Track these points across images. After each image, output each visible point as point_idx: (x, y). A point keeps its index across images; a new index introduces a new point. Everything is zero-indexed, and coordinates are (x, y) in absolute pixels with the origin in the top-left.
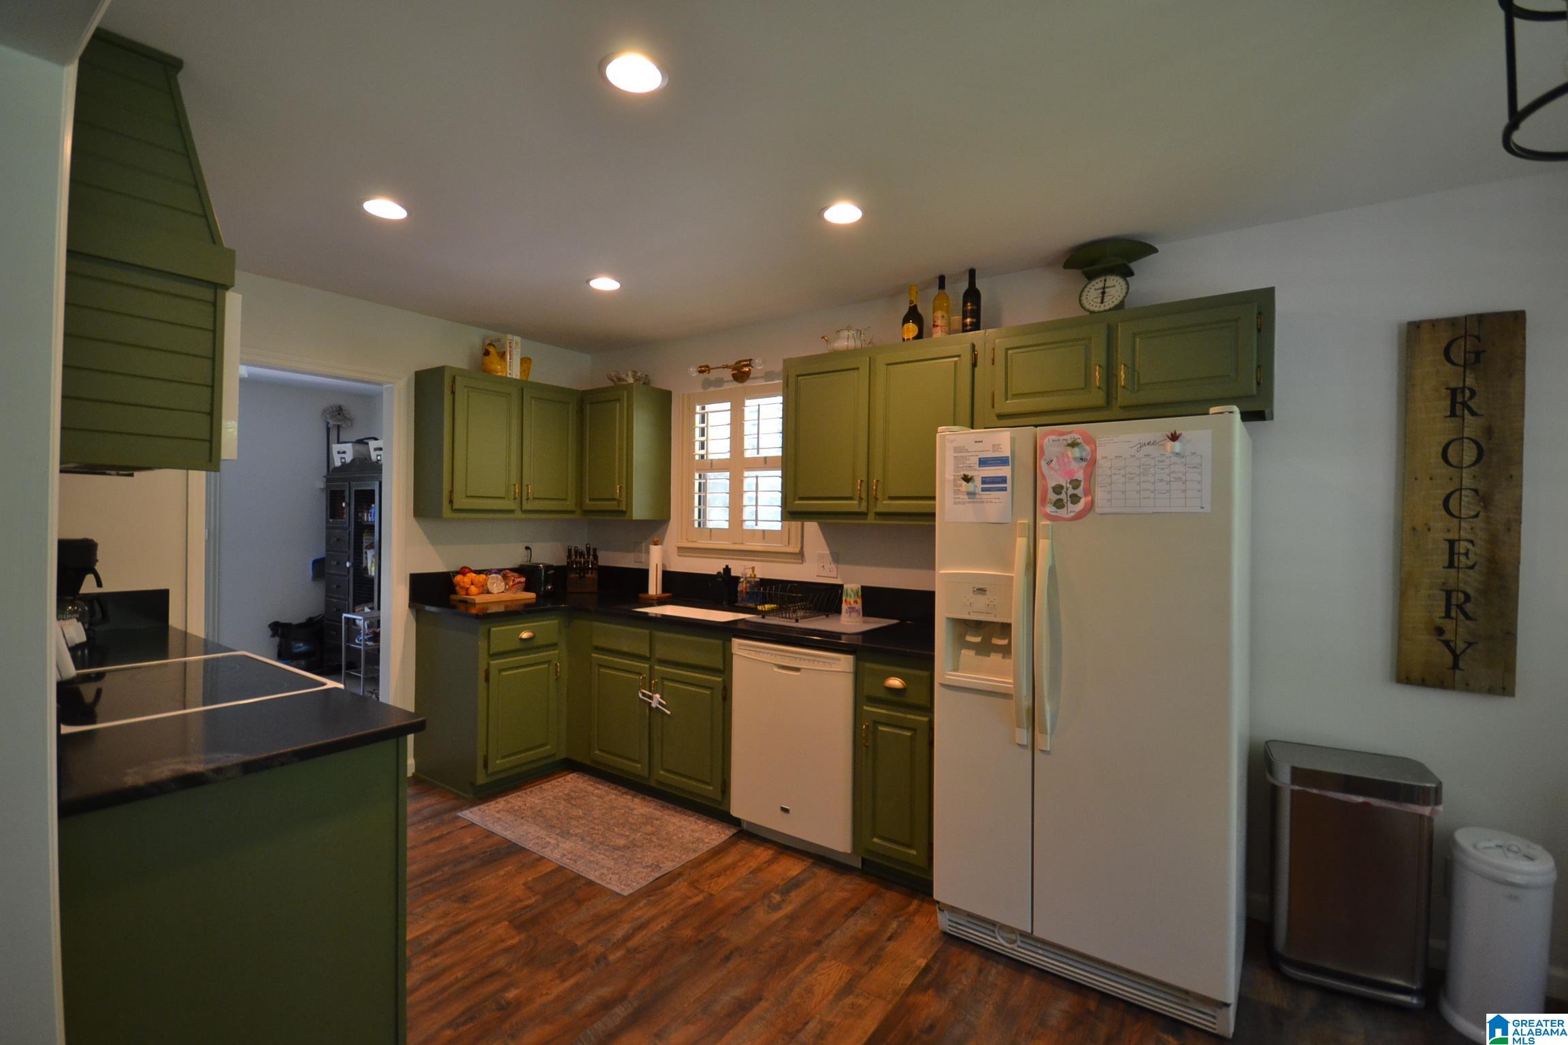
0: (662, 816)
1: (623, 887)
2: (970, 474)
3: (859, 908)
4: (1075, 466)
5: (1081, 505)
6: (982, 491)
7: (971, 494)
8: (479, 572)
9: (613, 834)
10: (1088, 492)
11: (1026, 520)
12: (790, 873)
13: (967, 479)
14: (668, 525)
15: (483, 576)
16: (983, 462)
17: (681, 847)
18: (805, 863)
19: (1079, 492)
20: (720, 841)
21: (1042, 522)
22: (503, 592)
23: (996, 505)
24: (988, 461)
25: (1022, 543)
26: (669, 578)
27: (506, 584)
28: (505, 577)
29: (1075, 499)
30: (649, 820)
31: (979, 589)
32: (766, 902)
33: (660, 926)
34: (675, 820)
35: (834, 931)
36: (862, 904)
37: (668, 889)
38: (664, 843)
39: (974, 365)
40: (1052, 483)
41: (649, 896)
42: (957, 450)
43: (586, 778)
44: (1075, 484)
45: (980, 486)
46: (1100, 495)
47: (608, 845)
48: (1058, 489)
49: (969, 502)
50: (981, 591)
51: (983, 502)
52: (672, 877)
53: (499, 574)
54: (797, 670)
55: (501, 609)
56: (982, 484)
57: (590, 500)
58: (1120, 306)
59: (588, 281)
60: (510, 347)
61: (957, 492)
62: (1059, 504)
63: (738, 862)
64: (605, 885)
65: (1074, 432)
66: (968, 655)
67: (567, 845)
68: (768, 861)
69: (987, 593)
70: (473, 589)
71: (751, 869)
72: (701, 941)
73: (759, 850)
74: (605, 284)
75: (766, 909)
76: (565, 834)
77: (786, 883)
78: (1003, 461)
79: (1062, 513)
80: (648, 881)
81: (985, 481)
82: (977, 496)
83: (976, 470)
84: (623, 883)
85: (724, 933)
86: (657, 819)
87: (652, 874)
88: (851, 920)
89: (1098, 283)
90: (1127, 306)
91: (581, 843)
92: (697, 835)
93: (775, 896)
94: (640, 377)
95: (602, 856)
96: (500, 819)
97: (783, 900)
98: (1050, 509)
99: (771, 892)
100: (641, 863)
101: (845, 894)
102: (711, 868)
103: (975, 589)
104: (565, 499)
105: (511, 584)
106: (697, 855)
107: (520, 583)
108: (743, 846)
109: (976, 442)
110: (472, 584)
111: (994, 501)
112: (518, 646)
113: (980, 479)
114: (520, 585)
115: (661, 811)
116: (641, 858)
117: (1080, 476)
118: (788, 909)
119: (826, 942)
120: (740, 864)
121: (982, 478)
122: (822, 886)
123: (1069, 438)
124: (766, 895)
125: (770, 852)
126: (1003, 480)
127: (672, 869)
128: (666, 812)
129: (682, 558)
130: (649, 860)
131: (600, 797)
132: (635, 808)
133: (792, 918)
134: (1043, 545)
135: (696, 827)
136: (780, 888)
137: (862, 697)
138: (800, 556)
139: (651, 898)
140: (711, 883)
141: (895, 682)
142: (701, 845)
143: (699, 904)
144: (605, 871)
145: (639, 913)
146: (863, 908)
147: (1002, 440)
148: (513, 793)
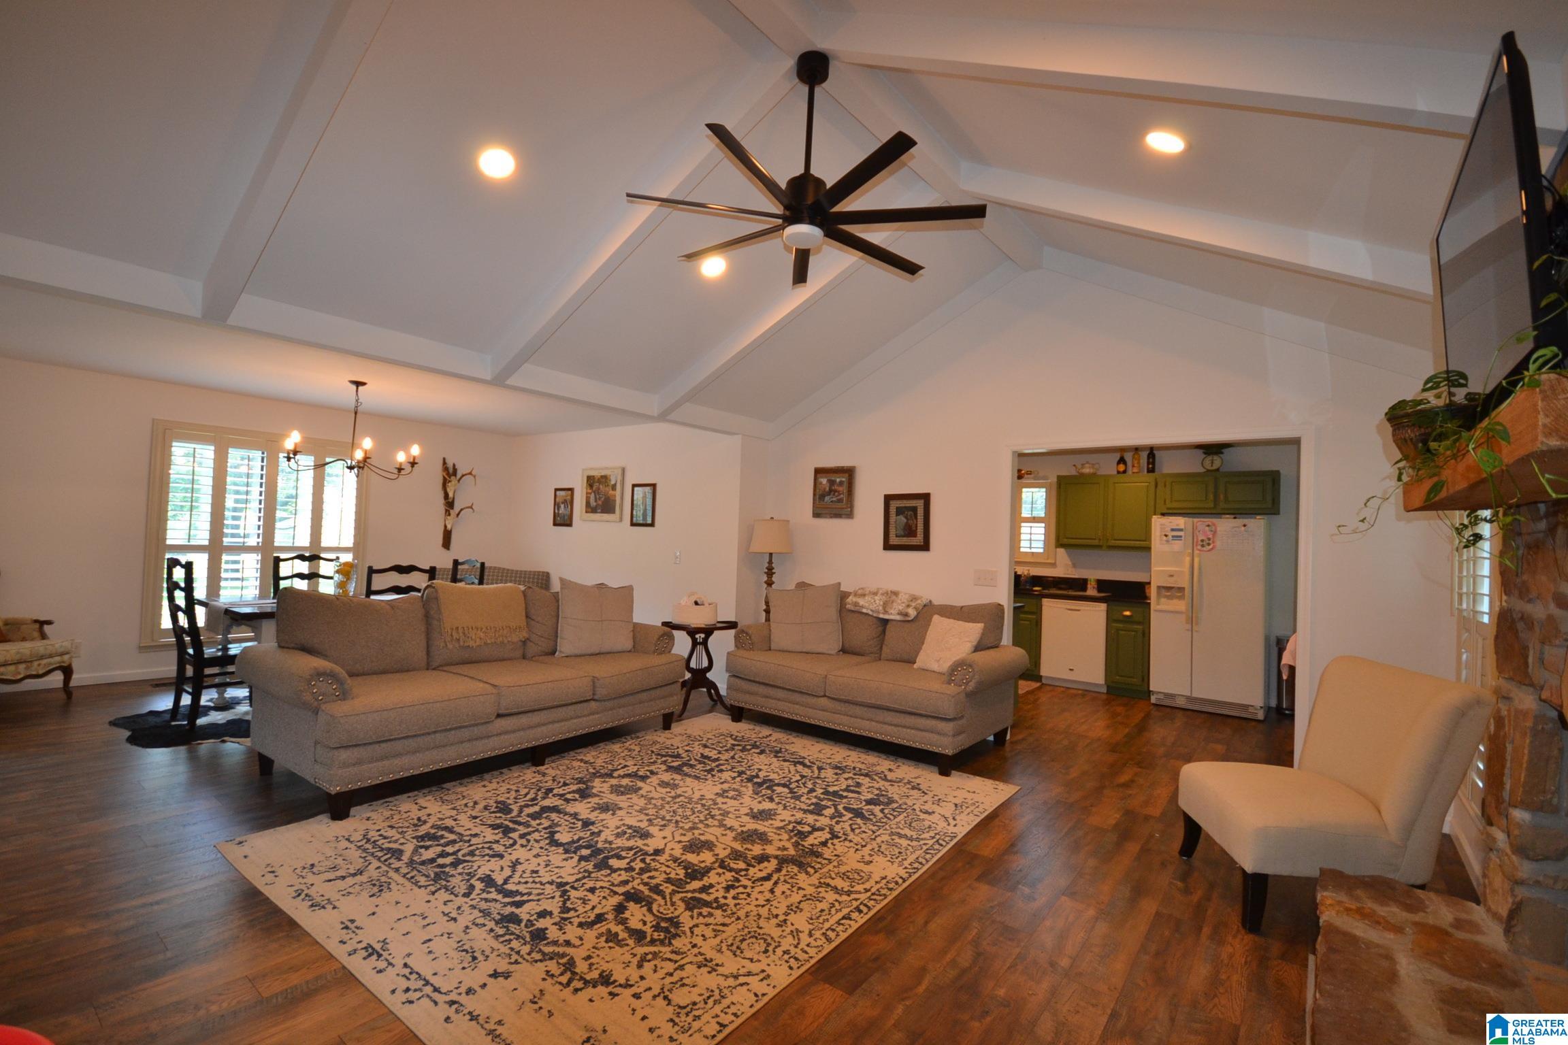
2: (1166, 534)
4: (1209, 533)
5: (1211, 547)
6: (1172, 540)
7: (1167, 541)
10: (1213, 542)
11: (1190, 551)
13: (1166, 536)
16: (1173, 530)
19: (1211, 542)
21: (1196, 552)
23: (1177, 546)
25: (1188, 559)
29: (1209, 544)
31: (1170, 575)
39: (1156, 486)
40: (1200, 539)
42: (1161, 525)
44: (1209, 539)
45: (1171, 538)
46: (1218, 543)
48: (1202, 541)
49: (1166, 544)
50: (1172, 576)
51: (1172, 544)
54: (1079, 610)
58: (1218, 470)
61: (1161, 540)
62: (1203, 546)
65: (1208, 521)
66: (1163, 600)
69: (1174, 576)
78: (1181, 530)
79: (1204, 549)
81: (1173, 537)
82: (1170, 542)
83: (1169, 532)
89: (1210, 458)
90: (1221, 470)
98: (1199, 547)
103: (1168, 576)
109: (1169, 522)
111: (1176, 544)
113: (1171, 536)
117: (1211, 536)
123: (1207, 524)
126: (1181, 537)
134: (1196, 560)
137: (1110, 619)
138: (1054, 565)
141: (1127, 613)
147: (1180, 522)
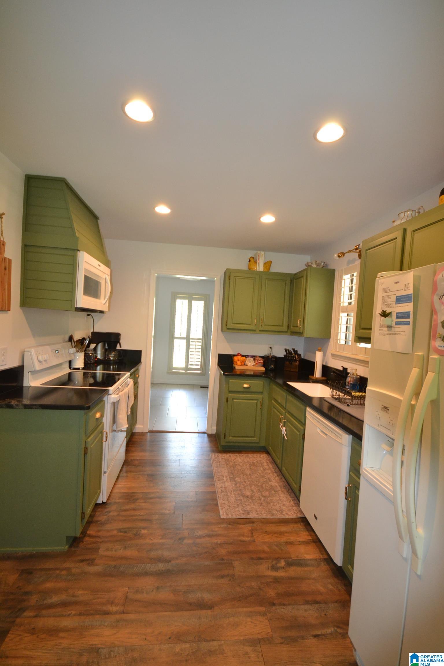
0: (279, 490)
1: (225, 513)
2: (388, 310)
3: (322, 603)
6: (396, 324)
7: (389, 327)
8: (243, 356)
9: (250, 488)
12: (305, 556)
14: (329, 341)
15: (244, 358)
16: (399, 300)
17: (269, 510)
18: (321, 556)
20: (291, 517)
21: (432, 356)
22: (252, 366)
23: (403, 337)
24: (402, 298)
26: (325, 369)
27: (255, 362)
28: (254, 359)
30: (272, 488)
31: (385, 407)
32: (274, 563)
33: (216, 541)
34: (282, 495)
35: (289, 605)
36: (325, 603)
37: (241, 526)
38: (264, 504)
40: (441, 318)
41: (229, 524)
42: (384, 291)
43: (269, 459)
45: (395, 320)
47: (242, 492)
49: (388, 334)
50: (386, 409)
51: (395, 334)
52: (250, 521)
53: (252, 358)
54: (326, 434)
55: (252, 373)
56: (396, 319)
57: (293, 326)
59: (259, 219)
60: (259, 257)
61: (381, 325)
63: (286, 533)
64: (220, 509)
67: (228, 484)
68: (302, 542)
69: (390, 411)
70: (239, 363)
71: (288, 541)
72: (223, 560)
73: (304, 533)
74: (268, 219)
75: (270, 566)
76: (232, 479)
77: (297, 560)
78: (409, 299)
80: (237, 517)
81: (399, 315)
82: (393, 329)
83: (393, 307)
84: (227, 512)
85: (236, 564)
86: (275, 491)
87: (242, 515)
88: (307, 607)
91: (233, 486)
92: (283, 508)
93: (282, 562)
94: (318, 264)
95: (234, 496)
96: (220, 462)
97: (284, 568)
98: (439, 343)
99: (283, 559)
100: (244, 507)
101: (322, 589)
102: (272, 528)
103: (383, 406)
104: (282, 326)
105: (256, 362)
106: (271, 517)
107: (260, 363)
108: (300, 526)
109: (395, 283)
110: (238, 361)
111: (402, 333)
112: (242, 390)
113: (396, 314)
114: (260, 364)
115: (281, 488)
116: (246, 505)
118: (281, 574)
119: (277, 607)
120: (286, 534)
121: (397, 313)
122: (314, 575)
124: (278, 559)
125: (310, 538)
126: (408, 315)
127: (253, 518)
128: (283, 489)
129: (333, 360)
130: (248, 508)
131: (265, 469)
132: (272, 481)
133: (277, 580)
134: (429, 377)
135: (287, 504)
136: (290, 560)
139: (229, 526)
140: (261, 535)
142: (279, 514)
143: (244, 541)
144: (227, 503)
145: (217, 529)
146: (322, 605)
148: (235, 453)
